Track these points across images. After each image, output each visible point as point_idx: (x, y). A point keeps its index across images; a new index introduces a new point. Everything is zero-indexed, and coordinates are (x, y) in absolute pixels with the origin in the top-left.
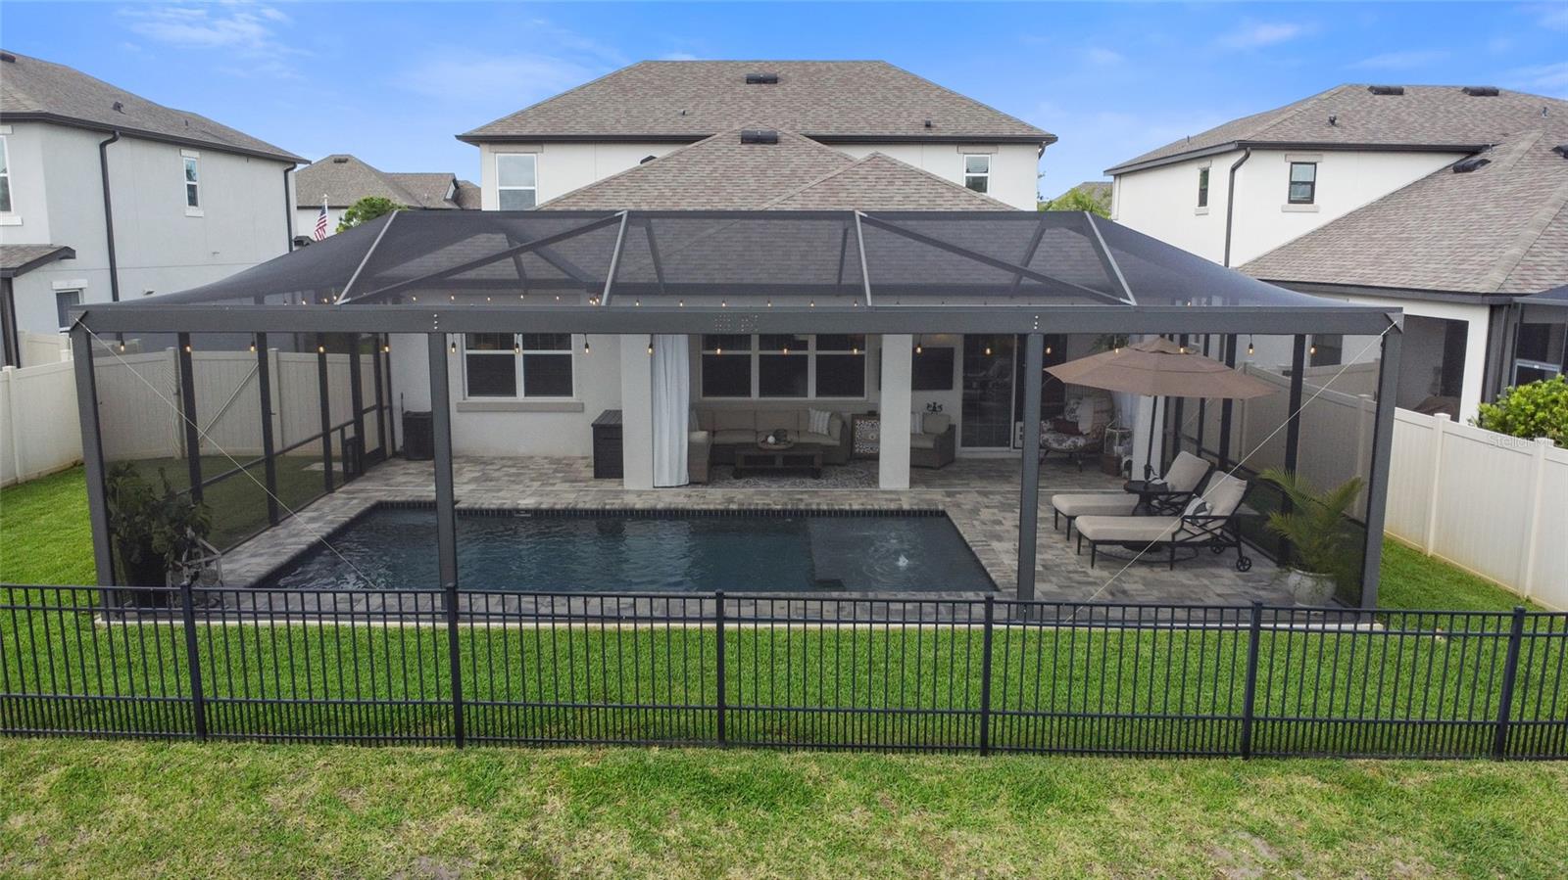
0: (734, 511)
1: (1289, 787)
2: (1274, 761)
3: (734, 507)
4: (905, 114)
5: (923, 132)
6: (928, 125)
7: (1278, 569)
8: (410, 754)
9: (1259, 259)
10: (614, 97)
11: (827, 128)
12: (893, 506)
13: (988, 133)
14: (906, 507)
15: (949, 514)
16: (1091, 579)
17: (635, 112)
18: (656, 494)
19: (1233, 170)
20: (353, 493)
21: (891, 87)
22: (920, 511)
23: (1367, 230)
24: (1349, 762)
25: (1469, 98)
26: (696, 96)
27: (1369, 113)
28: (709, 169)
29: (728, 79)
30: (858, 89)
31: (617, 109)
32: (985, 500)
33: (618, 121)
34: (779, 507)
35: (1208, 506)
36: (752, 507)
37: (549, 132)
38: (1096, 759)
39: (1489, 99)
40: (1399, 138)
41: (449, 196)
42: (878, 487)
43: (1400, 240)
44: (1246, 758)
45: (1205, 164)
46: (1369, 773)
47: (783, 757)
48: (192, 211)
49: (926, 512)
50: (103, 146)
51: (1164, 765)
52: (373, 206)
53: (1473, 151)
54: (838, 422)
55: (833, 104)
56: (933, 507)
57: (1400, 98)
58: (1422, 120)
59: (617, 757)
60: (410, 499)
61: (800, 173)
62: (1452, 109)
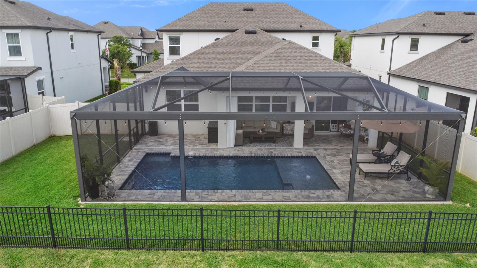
0: (253, 156)
1: (437, 262)
2: (432, 254)
3: (253, 155)
4: (293, 22)
5: (299, 28)
6: (301, 26)
7: (418, 180)
8: (189, 254)
9: (400, 68)
10: (203, 16)
11: (270, 27)
12: (300, 155)
13: (319, 29)
14: (304, 155)
15: (316, 157)
16: (365, 185)
17: (210, 21)
18: (228, 150)
19: (393, 40)
20: (138, 149)
21: (288, 12)
22: (308, 156)
23: (435, 61)
24: (453, 254)
25: (465, 16)
26: (228, 16)
27: (435, 22)
28: (236, 43)
29: (238, 9)
30: (278, 13)
31: (204, 20)
32: (327, 152)
33: (205, 25)
34: (266, 155)
35: (399, 162)
36: (259, 155)
37: (185, 28)
38: (382, 254)
39: (472, 16)
40: (444, 31)
41: (140, 34)
42: (293, 147)
43: (446, 66)
44: (424, 253)
45: (384, 37)
46: (460, 258)
47: (295, 254)
48: (72, 51)
49: (310, 156)
50: (47, 34)
51: (401, 255)
52: (117, 38)
53: (467, 35)
54: (280, 125)
55: (271, 18)
56: (312, 155)
57: (444, 16)
58: (451, 24)
59: (249, 254)
60: (156, 152)
61: (264, 44)
62: (460, 20)
